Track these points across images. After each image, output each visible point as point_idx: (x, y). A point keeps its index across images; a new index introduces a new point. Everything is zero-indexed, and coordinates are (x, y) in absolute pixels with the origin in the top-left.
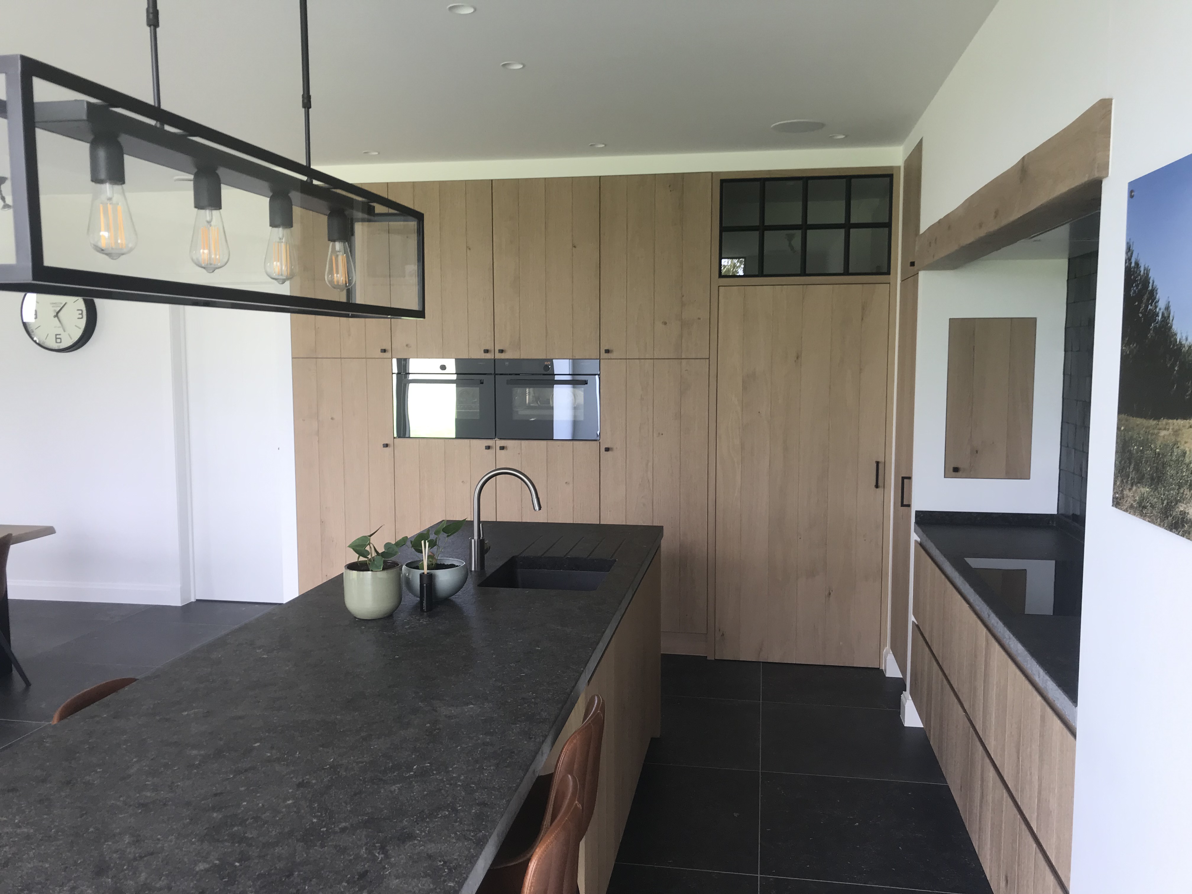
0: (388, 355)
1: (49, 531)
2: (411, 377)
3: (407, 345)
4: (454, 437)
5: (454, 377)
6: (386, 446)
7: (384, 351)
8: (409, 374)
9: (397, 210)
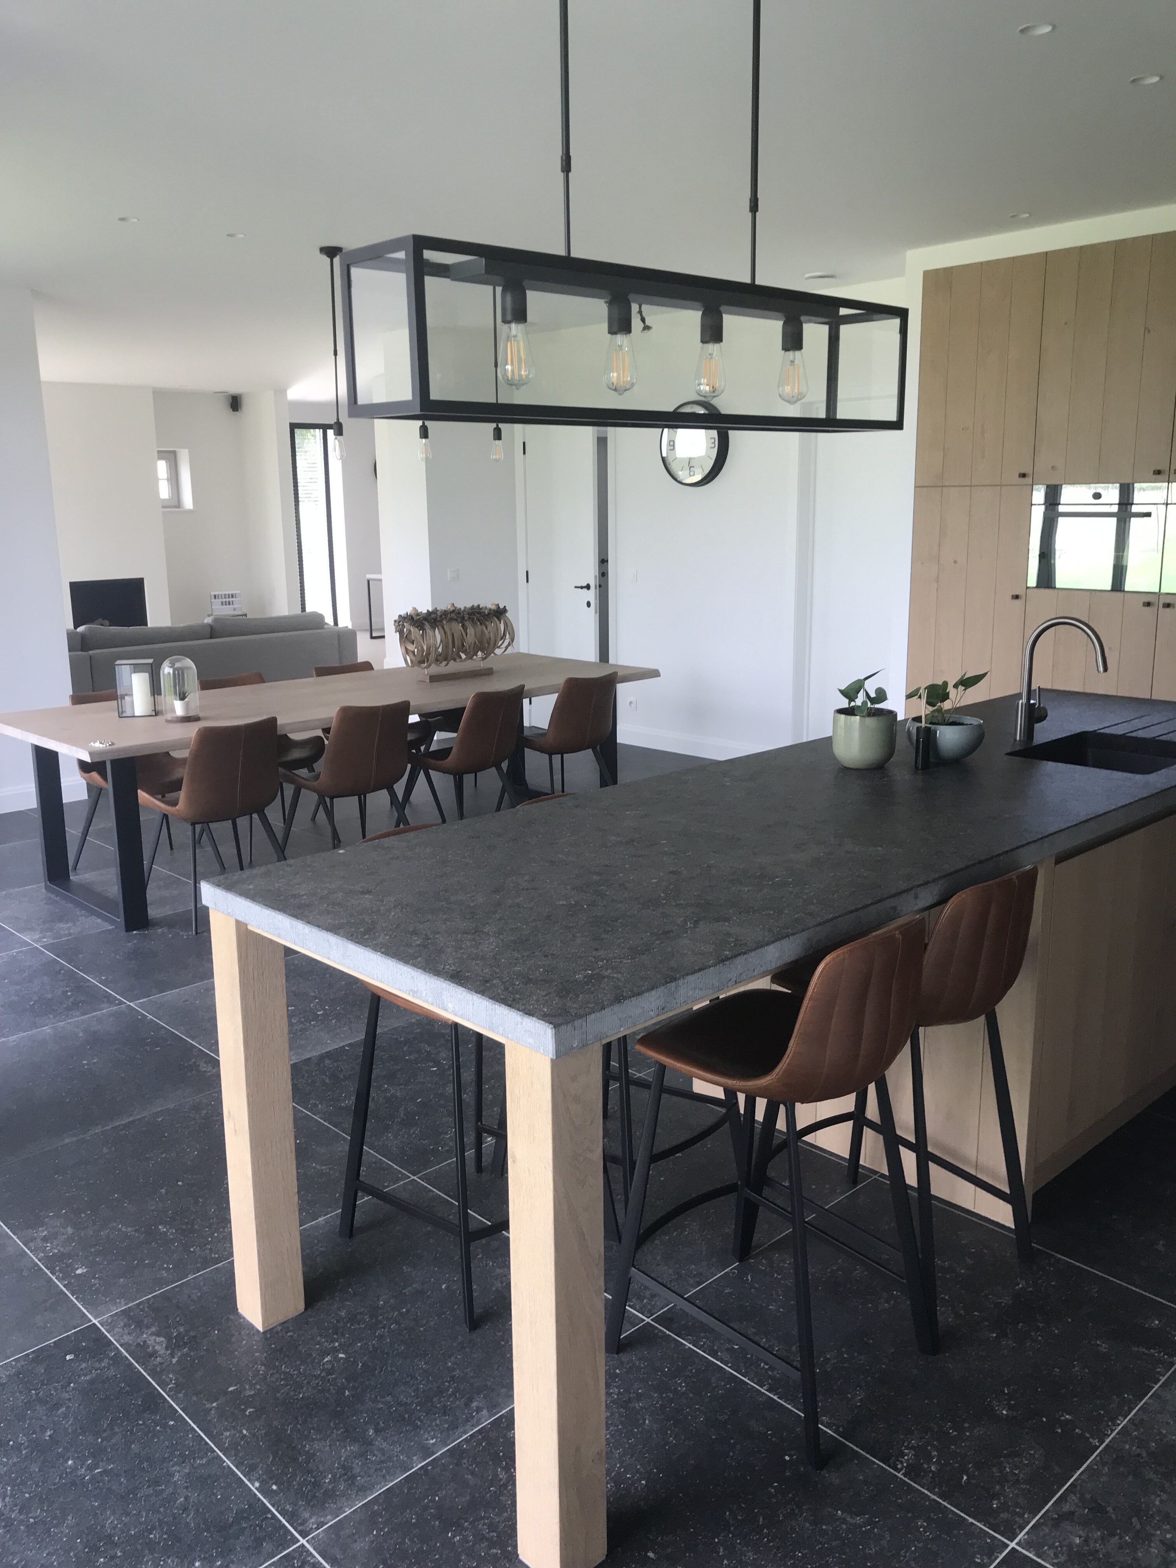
0: (1028, 480)
1: (655, 674)
2: (1061, 509)
3: (1053, 467)
4: (1109, 588)
5: (1115, 509)
6: (1017, 597)
7: (1023, 475)
8: (1060, 504)
9: (863, 310)
